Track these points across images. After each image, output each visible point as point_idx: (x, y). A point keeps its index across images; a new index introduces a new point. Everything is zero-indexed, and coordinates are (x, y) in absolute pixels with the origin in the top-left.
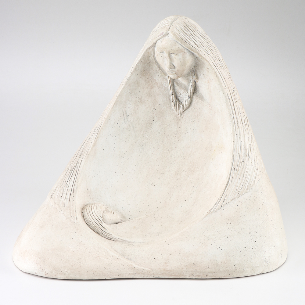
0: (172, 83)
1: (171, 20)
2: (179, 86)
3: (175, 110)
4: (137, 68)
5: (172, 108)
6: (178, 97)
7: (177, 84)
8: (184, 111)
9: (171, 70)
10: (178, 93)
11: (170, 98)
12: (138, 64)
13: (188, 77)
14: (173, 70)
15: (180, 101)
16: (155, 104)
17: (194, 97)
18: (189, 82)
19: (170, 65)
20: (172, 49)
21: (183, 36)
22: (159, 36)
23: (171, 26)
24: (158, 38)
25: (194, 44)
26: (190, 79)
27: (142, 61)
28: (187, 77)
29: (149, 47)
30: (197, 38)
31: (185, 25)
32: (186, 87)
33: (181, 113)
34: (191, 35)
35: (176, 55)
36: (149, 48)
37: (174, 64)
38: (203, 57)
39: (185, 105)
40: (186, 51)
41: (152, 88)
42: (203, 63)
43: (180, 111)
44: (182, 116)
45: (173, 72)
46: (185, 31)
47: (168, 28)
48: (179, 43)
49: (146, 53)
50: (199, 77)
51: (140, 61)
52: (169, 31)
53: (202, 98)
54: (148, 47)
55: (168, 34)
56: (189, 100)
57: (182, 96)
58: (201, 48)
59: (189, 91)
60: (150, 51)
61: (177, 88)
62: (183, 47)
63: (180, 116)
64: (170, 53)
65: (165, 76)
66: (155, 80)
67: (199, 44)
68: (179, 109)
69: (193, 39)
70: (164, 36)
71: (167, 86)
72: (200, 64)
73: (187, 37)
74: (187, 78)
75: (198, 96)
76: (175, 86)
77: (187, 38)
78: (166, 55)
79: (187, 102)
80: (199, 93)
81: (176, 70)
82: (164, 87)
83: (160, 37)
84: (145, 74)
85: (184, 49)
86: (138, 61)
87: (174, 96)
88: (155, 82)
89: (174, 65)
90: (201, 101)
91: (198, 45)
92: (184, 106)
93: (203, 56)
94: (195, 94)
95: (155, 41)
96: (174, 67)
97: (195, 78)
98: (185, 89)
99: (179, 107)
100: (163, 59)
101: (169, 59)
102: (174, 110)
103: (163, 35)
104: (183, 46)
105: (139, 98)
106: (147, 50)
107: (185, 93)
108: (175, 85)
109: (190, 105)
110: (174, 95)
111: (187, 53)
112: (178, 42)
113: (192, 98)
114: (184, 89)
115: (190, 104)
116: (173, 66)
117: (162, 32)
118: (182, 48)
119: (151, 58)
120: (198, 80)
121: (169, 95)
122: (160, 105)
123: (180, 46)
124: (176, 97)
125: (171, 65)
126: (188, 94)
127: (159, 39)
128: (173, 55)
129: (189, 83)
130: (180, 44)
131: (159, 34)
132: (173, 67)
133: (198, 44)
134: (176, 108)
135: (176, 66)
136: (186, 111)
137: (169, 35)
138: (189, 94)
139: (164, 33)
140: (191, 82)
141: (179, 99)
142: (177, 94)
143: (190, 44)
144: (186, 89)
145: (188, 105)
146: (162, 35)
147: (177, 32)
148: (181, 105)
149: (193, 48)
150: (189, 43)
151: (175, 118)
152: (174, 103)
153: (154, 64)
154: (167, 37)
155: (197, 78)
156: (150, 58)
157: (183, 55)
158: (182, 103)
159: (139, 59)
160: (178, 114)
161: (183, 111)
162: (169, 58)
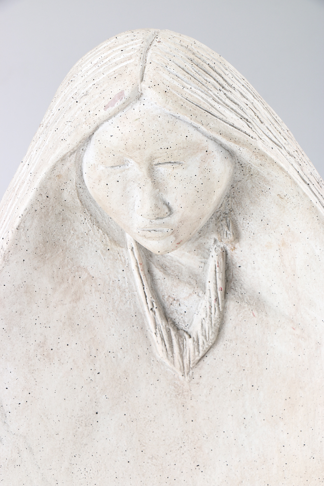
0: (146, 270)
1: (137, 47)
2: (169, 275)
3: (168, 363)
4: (23, 238)
5: (154, 356)
6: (172, 313)
7: (164, 268)
8: (200, 360)
9: (158, 222)
10: (171, 300)
11: (143, 323)
12: (23, 221)
13: (201, 241)
14: (164, 220)
15: (182, 326)
16: (93, 355)
17: (232, 305)
18: (205, 257)
19: (156, 206)
20: (166, 145)
21: (198, 95)
22: (106, 107)
23: (148, 66)
24: (103, 113)
25: (235, 117)
26: (207, 246)
27: (38, 208)
28: (197, 239)
29: (65, 156)
30: (239, 95)
31: (192, 57)
32: (196, 275)
33: (191, 368)
34: (221, 88)
35: (175, 165)
36: (63, 159)
37: (169, 199)
38: (271, 159)
39: (201, 339)
40: (212, 146)
41: (78, 299)
42: (265, 180)
43: (186, 361)
44: (196, 376)
45: (165, 230)
46: (197, 76)
47: (139, 75)
48: (188, 119)
49: (50, 178)
50: (243, 232)
51: (32, 211)
52: (143, 85)
53: (258, 303)
54: (59, 157)
55: (139, 97)
56: (215, 316)
57: (183, 308)
58: (256, 127)
59: (210, 286)
60: (65, 167)
61: (165, 284)
62: (203, 133)
63: (187, 378)
64: (156, 162)
65: (119, 249)
66: (86, 270)
67: (249, 115)
68: (182, 357)
69: (228, 102)
70: (126, 105)
71: (130, 284)
72: (250, 186)
73: (211, 96)
74: (196, 244)
75: (242, 299)
76: (157, 277)
77: (210, 100)
78: (136, 170)
79: (206, 326)
80: (245, 286)
81: (174, 220)
82: (119, 288)
83: (111, 110)
84: (48, 255)
85: (206, 139)
86: (21, 211)
87: (160, 315)
88: (85, 276)
89: (167, 205)
90: (256, 313)
91: (249, 120)
92: (201, 343)
93: (268, 153)
94: (230, 296)
95: (86, 130)
96: (170, 209)
97: (231, 237)
98: (193, 282)
99: (180, 349)
100: (125, 188)
101: (149, 187)
102: (163, 364)
103: (124, 100)
104: (203, 128)
105: (38, 342)
106: (54, 168)
107: (195, 296)
108: (158, 273)
109: (218, 335)
110: (159, 310)
111: (215, 153)
112: (182, 117)
113: (224, 308)
114: (189, 283)
115: (219, 331)
116: (165, 207)
117: (116, 91)
118: (200, 136)
119: (69, 194)
120: (237, 245)
121: (138, 315)
122: (112, 355)
123: (192, 130)
124: (166, 317)
125: (160, 204)
126: (207, 297)
127: (107, 120)
128: (162, 170)
129: (203, 260)
130: (191, 125)
131: (105, 102)
132: (167, 210)
133: (247, 117)
134: (173, 353)
135: (175, 206)
136: (206, 359)
137: (143, 98)
138: (213, 298)
139: (127, 94)
140: (213, 253)
141: (177, 321)
142: (167, 304)
143: (224, 118)
144: (197, 282)
145: (212, 337)
146: (119, 103)
147: (176, 83)
148: (189, 343)
149: (236, 133)
150: (221, 116)
151: (173, 388)
152: (163, 339)
153: (78, 214)
154: (137, 106)
155: (237, 237)
156: (66, 195)
157: (203, 161)
158: (189, 331)
159: (26, 204)
160: (180, 374)
161: (198, 358)
162: (149, 180)
